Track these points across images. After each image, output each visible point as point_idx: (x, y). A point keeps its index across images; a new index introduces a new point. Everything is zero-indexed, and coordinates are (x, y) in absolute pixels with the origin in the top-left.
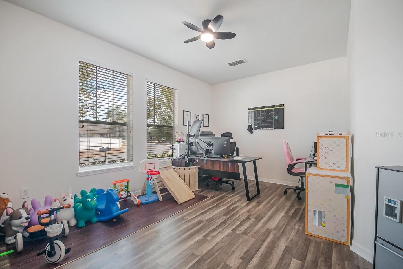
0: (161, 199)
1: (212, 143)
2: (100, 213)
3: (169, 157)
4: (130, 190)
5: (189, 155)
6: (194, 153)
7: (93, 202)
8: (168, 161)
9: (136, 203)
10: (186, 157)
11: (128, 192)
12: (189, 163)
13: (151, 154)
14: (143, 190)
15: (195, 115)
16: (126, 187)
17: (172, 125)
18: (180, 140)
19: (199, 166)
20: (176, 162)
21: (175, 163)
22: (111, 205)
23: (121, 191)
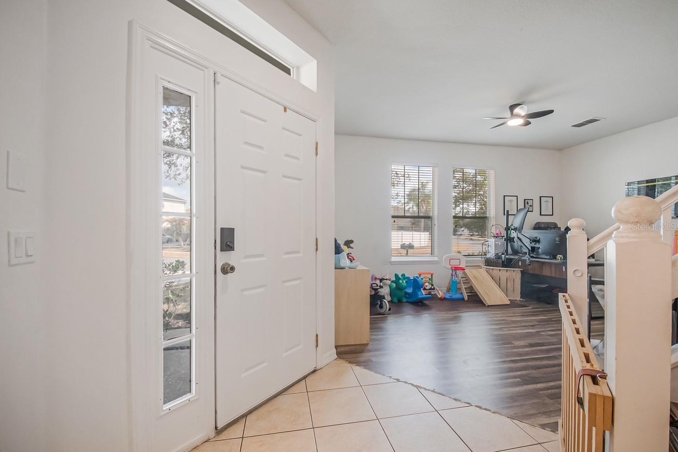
0: (466, 298)
1: (538, 239)
2: (408, 296)
3: (481, 255)
4: (434, 283)
5: (507, 254)
6: (515, 252)
7: (403, 283)
8: (480, 260)
9: (439, 297)
10: (503, 256)
11: (432, 285)
12: (508, 264)
13: (461, 252)
14: (448, 288)
15: (525, 200)
16: (430, 279)
17: (488, 216)
18: (497, 234)
19: (522, 269)
20: (491, 262)
21: (489, 263)
22: (417, 290)
23: (425, 283)
